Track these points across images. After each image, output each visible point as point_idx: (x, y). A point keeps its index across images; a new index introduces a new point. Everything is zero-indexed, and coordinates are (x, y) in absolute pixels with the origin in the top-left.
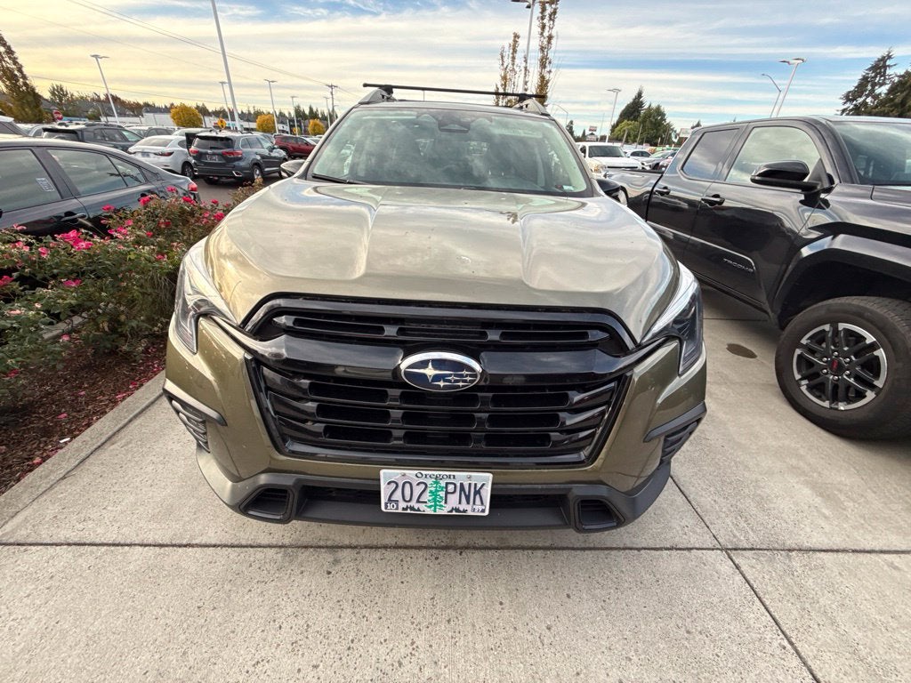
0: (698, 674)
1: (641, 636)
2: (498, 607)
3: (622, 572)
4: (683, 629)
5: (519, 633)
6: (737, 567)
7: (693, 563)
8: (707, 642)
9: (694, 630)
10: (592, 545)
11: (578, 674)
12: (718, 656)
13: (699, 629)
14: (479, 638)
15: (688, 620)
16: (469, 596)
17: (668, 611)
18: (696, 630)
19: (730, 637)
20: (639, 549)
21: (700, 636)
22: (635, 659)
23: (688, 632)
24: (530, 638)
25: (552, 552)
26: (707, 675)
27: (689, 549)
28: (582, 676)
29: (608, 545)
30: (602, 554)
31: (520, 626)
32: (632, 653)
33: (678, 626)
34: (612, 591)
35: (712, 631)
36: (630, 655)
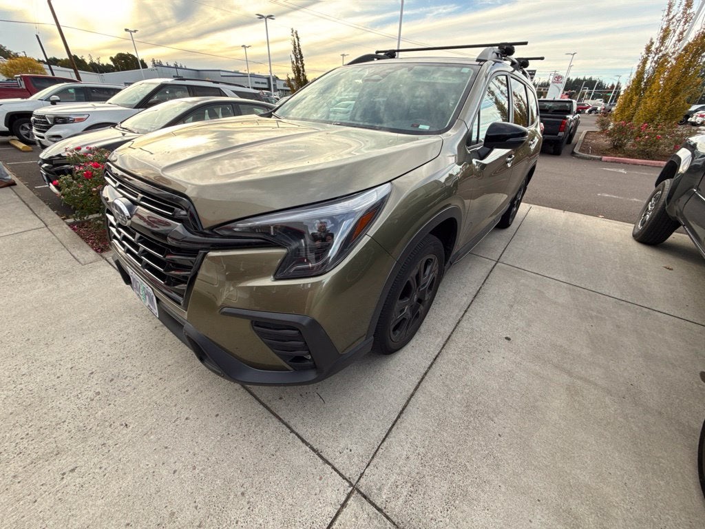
0: (212, 515)
1: (216, 467)
2: (184, 391)
3: (262, 432)
4: (243, 489)
5: (174, 409)
6: (344, 505)
7: (314, 470)
8: (244, 510)
9: (247, 497)
10: (269, 406)
11: (166, 448)
12: (237, 523)
13: (252, 500)
14: (159, 394)
15: (254, 489)
16: (182, 376)
17: (251, 473)
18: (250, 498)
19: (261, 525)
20: (292, 431)
21: (245, 503)
22: (197, 471)
23: (243, 494)
24: (174, 414)
25: (245, 391)
26: (215, 521)
27: (327, 462)
28: (166, 450)
29: (279, 414)
30: (267, 413)
31: (179, 406)
32: (200, 468)
33: (243, 485)
34: (240, 434)
35: (257, 510)
36: (197, 467)
